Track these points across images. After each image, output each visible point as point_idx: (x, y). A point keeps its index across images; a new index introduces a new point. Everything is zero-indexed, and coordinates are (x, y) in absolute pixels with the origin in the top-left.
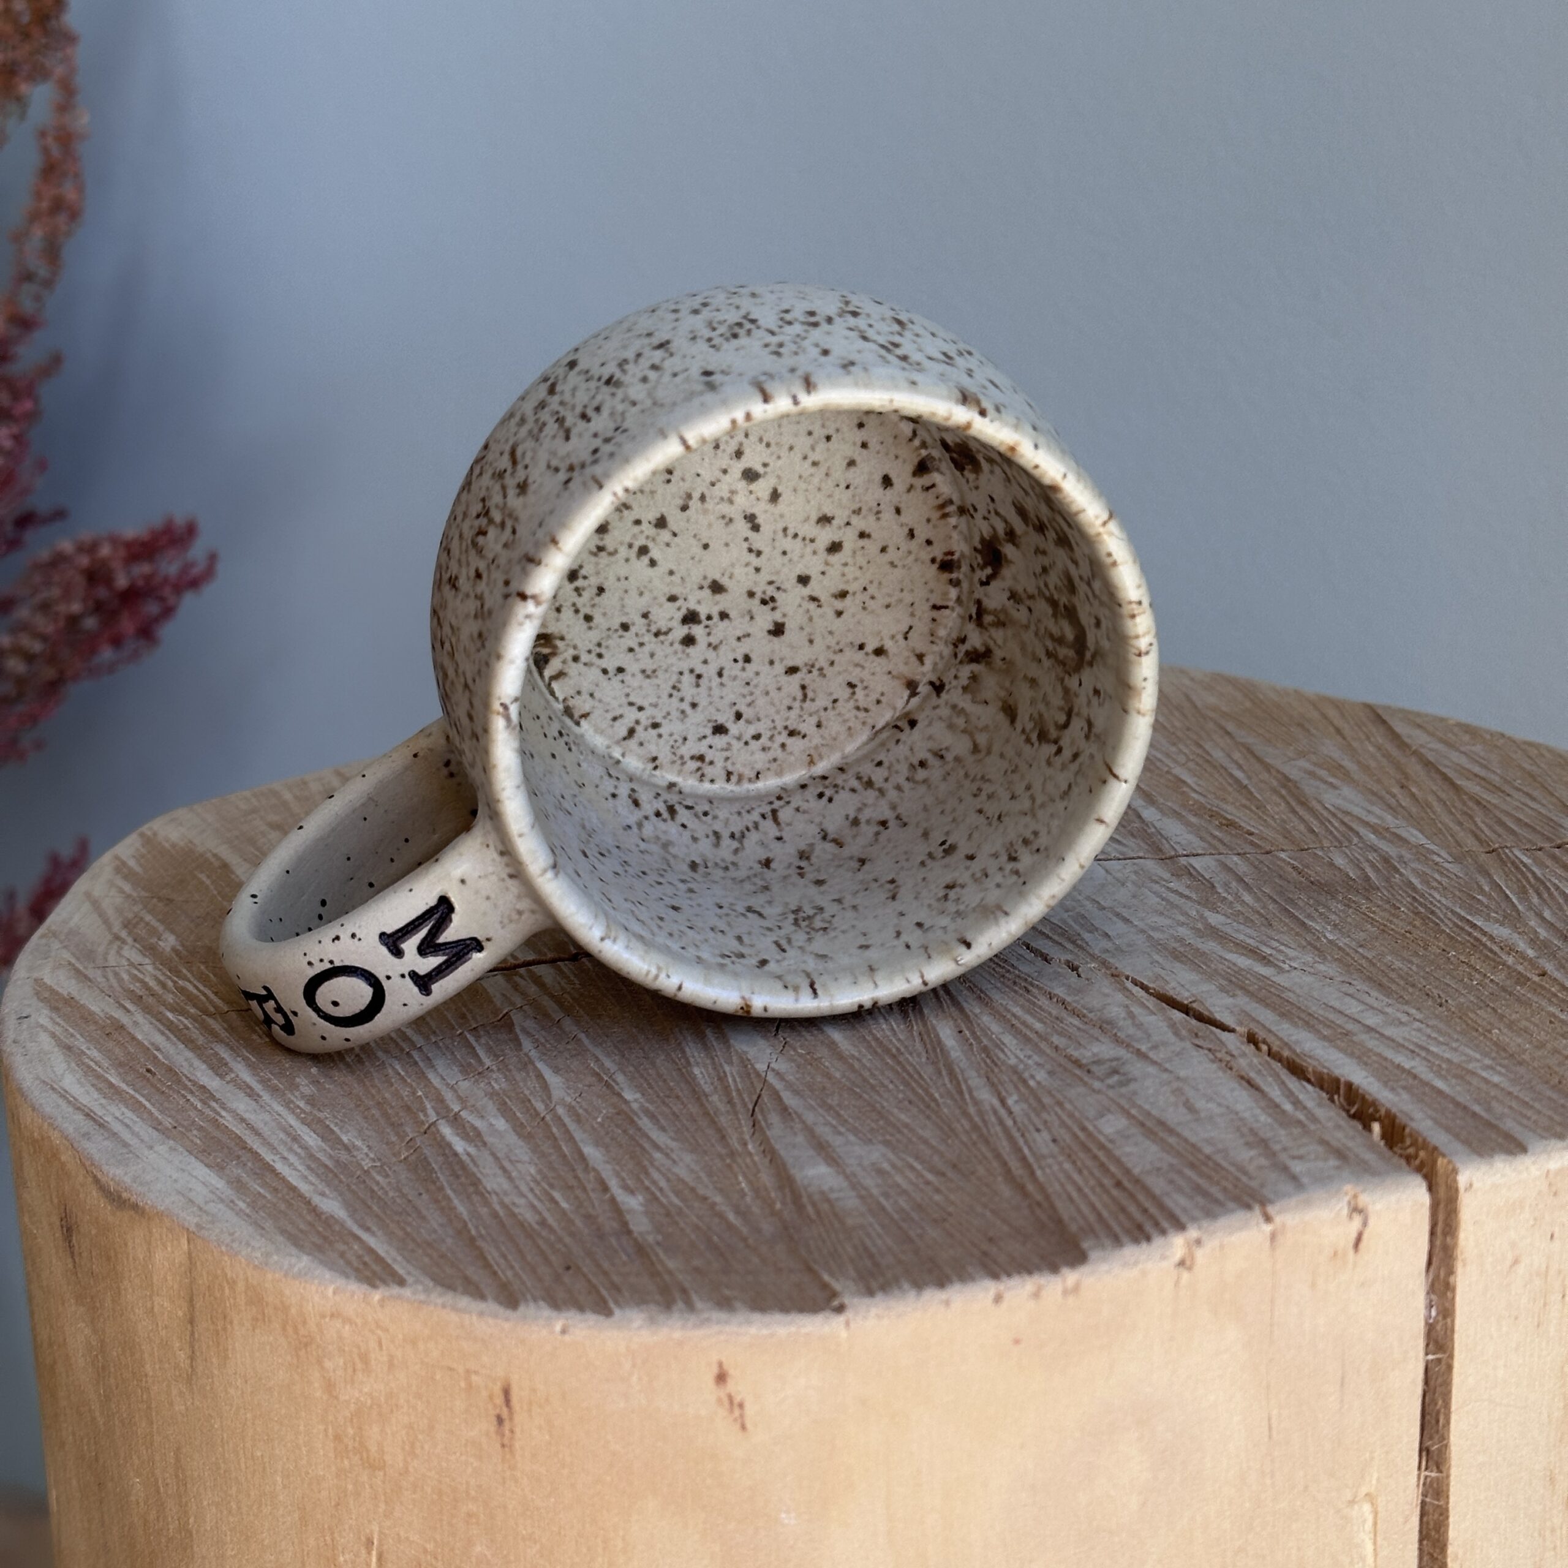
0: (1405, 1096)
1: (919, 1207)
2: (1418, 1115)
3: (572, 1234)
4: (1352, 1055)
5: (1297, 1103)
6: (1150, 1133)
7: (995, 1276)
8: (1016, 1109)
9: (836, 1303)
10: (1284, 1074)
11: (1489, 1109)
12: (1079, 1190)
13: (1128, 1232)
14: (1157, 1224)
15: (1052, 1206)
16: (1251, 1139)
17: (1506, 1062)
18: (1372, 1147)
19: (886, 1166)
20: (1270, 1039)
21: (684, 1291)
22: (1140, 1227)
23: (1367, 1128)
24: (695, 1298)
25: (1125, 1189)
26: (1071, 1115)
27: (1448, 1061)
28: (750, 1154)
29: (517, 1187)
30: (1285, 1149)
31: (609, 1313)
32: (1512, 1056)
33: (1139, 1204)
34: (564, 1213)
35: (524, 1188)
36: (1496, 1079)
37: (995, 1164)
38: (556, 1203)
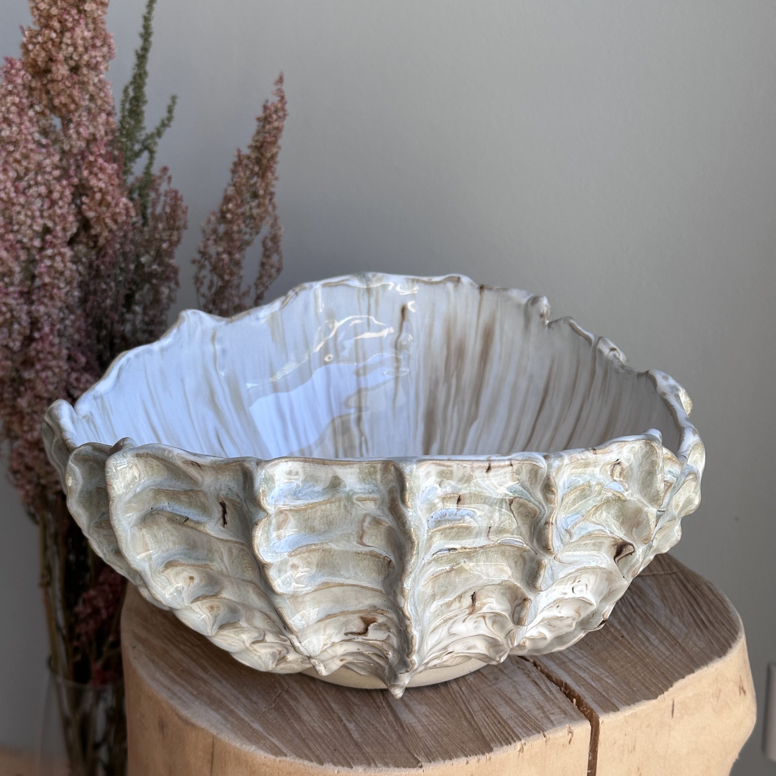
0: (583, 689)
1: (440, 729)
2: (587, 696)
3: (335, 738)
4: (566, 671)
5: (550, 691)
6: (507, 703)
7: (466, 756)
8: (465, 692)
9: (420, 765)
10: (546, 679)
11: (608, 694)
12: (488, 724)
13: (504, 741)
14: (513, 738)
15: (481, 730)
16: (538, 706)
17: (612, 674)
18: (573, 709)
19: (427, 713)
20: (541, 664)
21: (373, 760)
22: (508, 739)
23: (572, 701)
24: (377, 763)
25: (502, 725)
26: (483, 695)
27: (595, 674)
28: (384, 708)
29: (313, 720)
30: (548, 710)
31: (352, 768)
32: (614, 671)
33: (507, 731)
34: (330, 729)
35: (316, 720)
36: (609, 681)
37: (461, 713)
38: (327, 726)
